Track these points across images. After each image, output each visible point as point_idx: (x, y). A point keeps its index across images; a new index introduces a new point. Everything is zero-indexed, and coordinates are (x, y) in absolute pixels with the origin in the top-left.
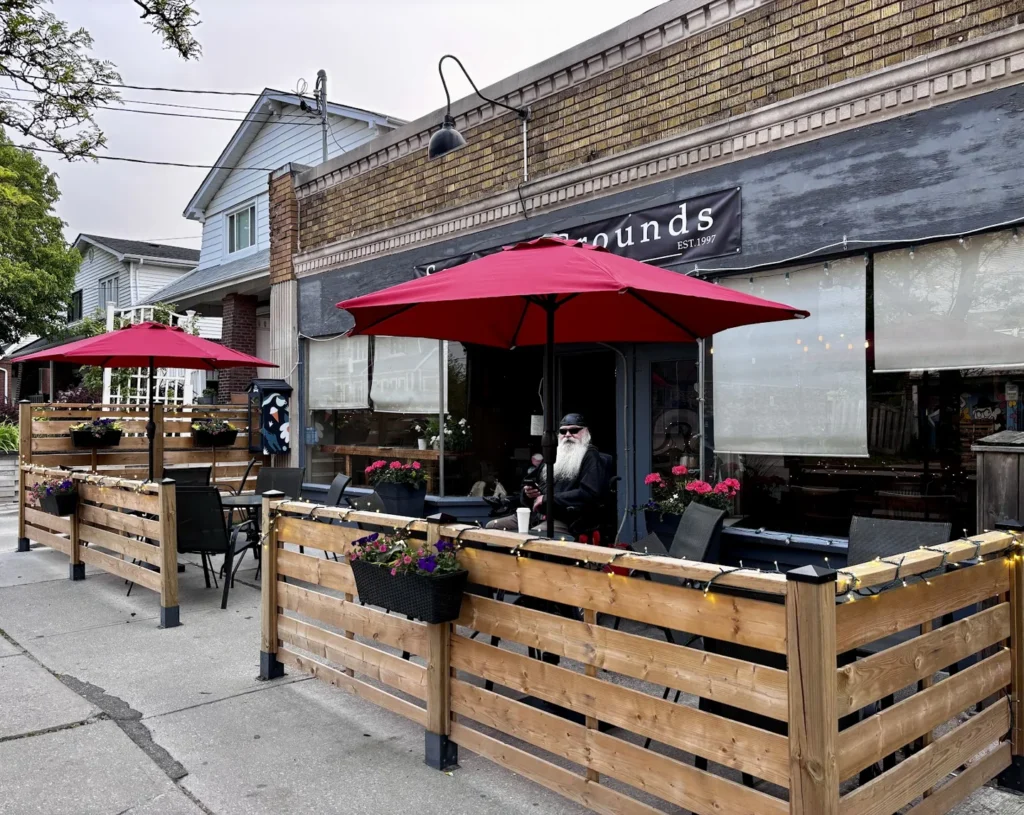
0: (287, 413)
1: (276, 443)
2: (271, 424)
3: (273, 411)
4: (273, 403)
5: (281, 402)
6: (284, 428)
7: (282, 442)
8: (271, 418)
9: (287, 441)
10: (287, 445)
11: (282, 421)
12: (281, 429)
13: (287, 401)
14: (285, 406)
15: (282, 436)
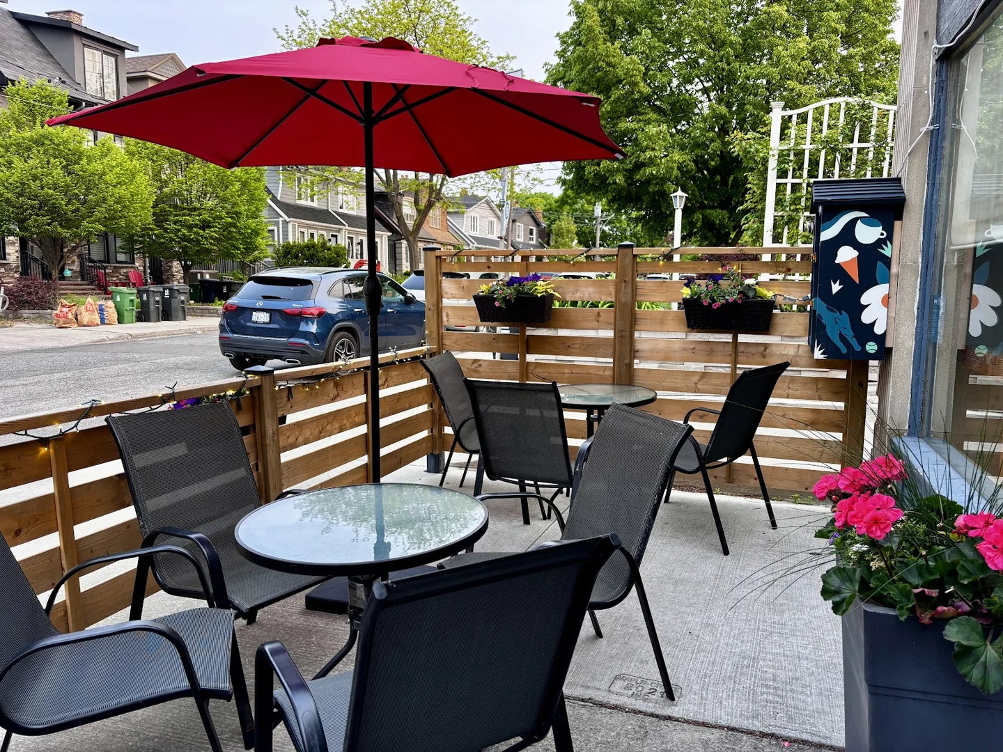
0: (887, 261)
1: (849, 334)
2: (836, 288)
3: (846, 255)
4: (847, 236)
5: (868, 234)
6: (873, 297)
7: (866, 332)
8: (839, 273)
9: (879, 330)
10: (880, 340)
11: (869, 281)
12: (864, 300)
13: (889, 229)
14: (880, 243)
15: (866, 318)
